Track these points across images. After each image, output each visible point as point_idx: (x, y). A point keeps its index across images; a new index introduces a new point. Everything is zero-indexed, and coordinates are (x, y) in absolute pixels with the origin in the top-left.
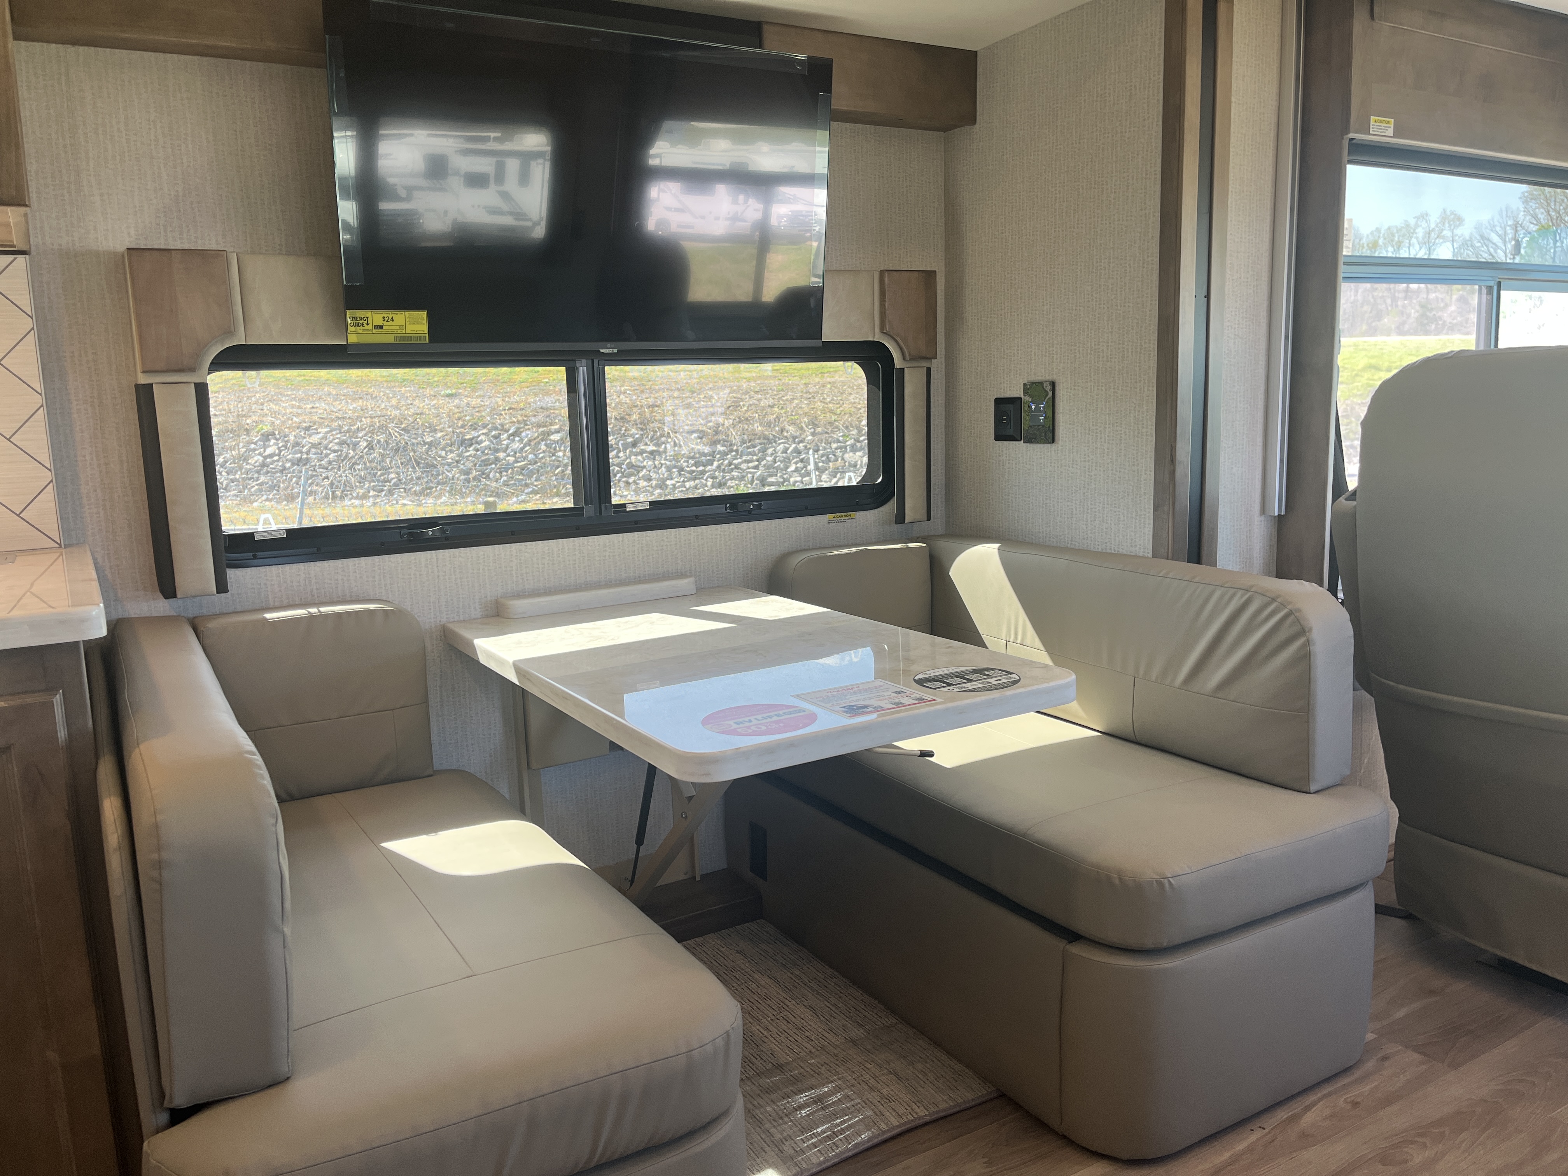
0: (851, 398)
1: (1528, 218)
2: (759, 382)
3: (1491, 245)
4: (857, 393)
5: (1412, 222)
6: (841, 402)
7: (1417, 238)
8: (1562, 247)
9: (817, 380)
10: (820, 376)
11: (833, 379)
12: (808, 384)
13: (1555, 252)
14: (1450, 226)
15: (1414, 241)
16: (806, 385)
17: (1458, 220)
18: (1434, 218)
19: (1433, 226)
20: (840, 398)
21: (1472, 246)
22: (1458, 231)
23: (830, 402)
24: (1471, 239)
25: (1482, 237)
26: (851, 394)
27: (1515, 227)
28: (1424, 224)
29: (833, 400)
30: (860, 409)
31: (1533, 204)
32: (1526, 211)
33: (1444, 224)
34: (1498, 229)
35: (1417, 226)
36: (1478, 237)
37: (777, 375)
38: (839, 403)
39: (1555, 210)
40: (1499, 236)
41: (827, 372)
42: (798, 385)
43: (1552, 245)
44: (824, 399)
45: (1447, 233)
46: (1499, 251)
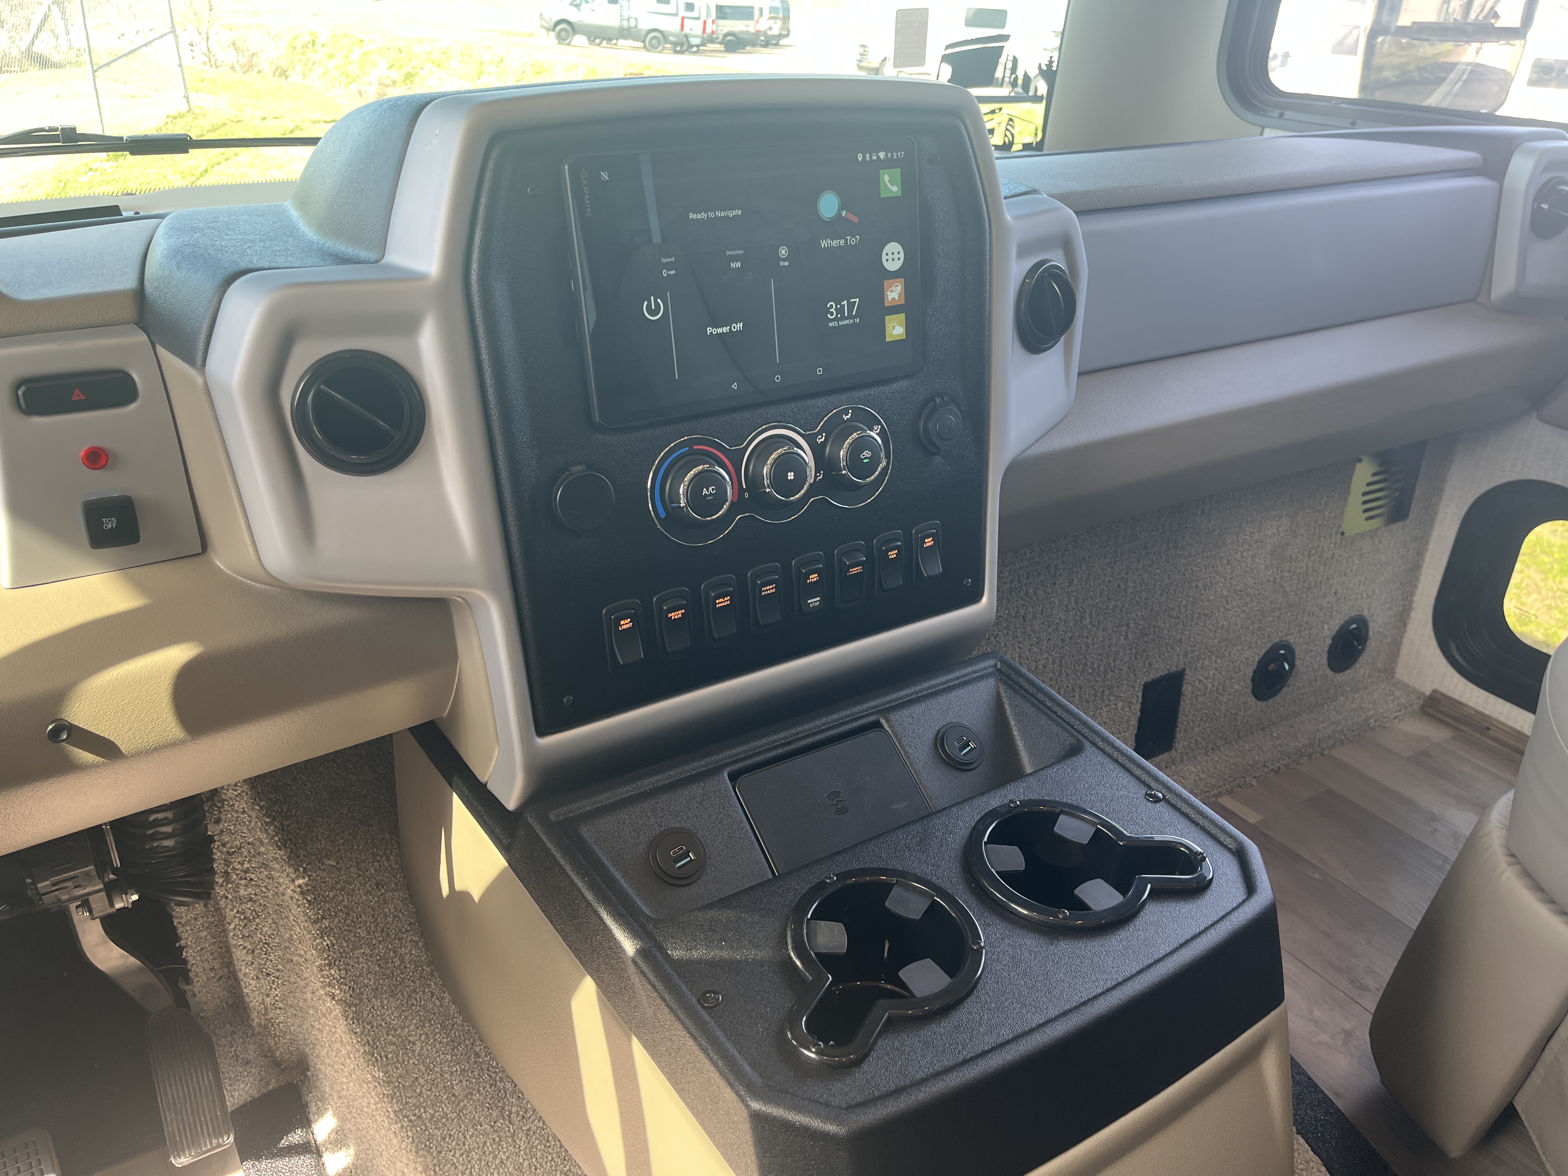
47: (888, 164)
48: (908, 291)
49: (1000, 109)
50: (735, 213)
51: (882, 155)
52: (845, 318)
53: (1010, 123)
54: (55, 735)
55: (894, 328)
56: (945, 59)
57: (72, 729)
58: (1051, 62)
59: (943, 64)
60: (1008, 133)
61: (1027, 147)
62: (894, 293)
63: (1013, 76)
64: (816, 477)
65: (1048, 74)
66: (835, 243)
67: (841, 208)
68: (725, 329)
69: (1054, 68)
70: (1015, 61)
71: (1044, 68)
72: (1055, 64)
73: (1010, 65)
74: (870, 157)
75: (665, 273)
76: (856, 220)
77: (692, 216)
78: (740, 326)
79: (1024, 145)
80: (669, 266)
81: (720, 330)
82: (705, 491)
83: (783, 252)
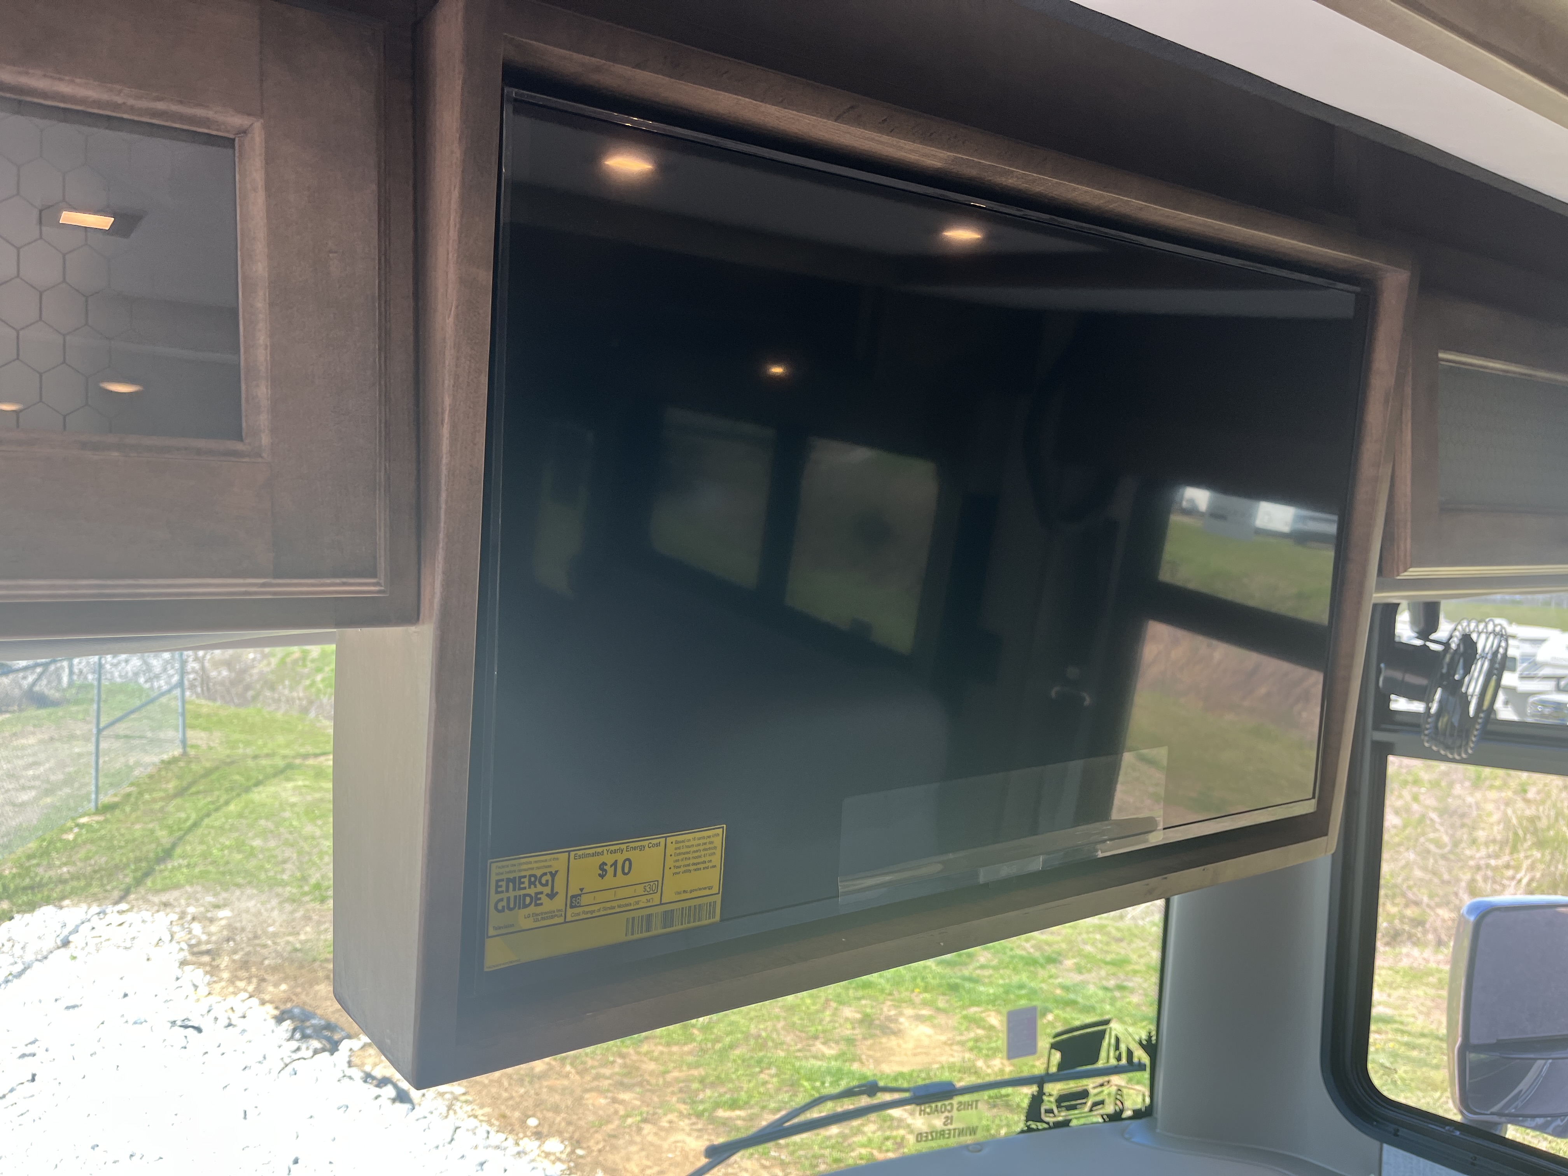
49: (1108, 1082)
53: (1119, 1092)
56: (1054, 1046)
58: (1150, 1037)
59: (1053, 1051)
60: (1118, 1102)
61: (1138, 1114)
63: (1118, 1052)
65: (1150, 1047)
69: (1154, 1042)
70: (1118, 1040)
71: (1144, 1042)
72: (1154, 1038)
73: (1113, 1041)
79: (1134, 1111)
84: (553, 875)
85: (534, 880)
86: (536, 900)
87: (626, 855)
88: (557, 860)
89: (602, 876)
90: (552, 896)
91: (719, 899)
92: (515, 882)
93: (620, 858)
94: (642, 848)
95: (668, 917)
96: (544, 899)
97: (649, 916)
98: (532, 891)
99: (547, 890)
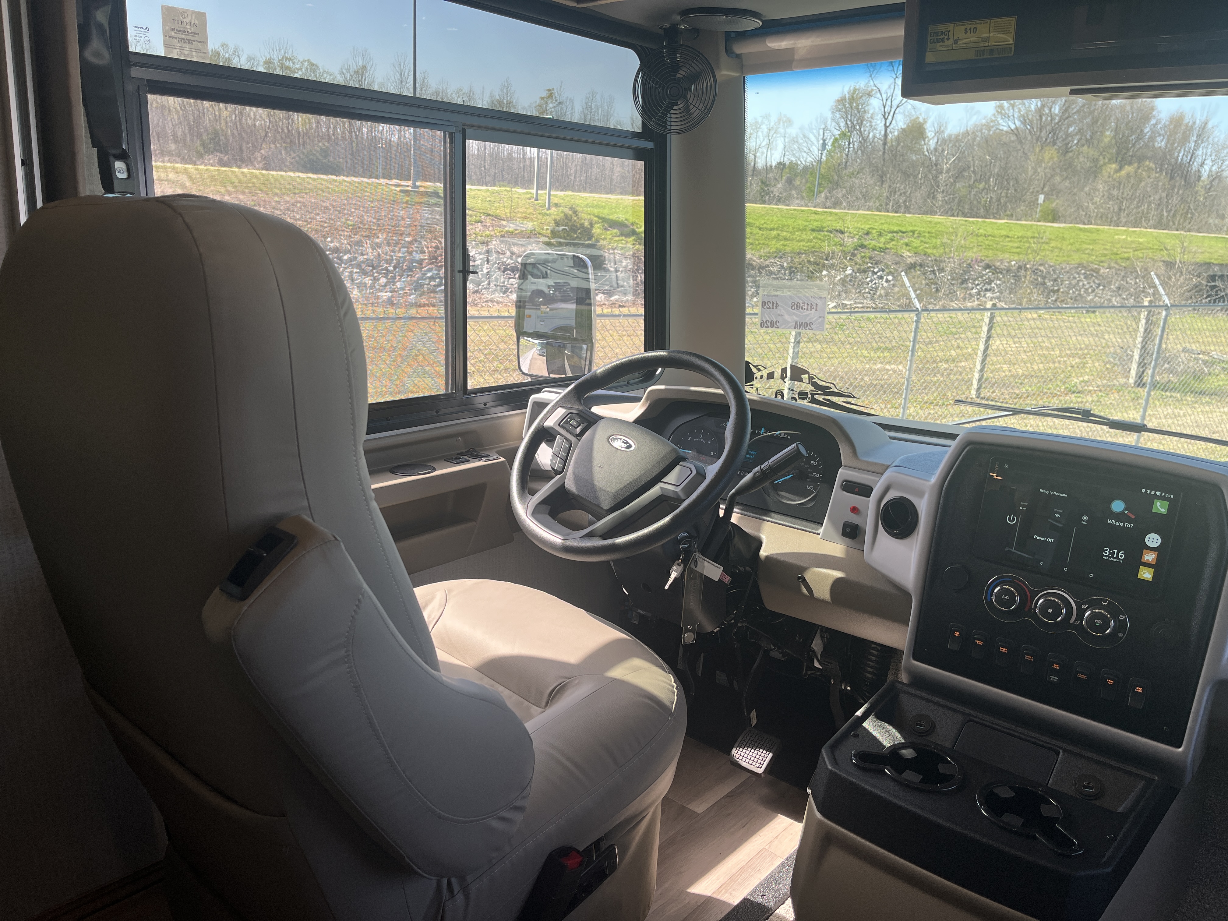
0: (319, 217)
1: (834, 124)
2: (233, 196)
3: (810, 142)
4: (324, 213)
5: (760, 120)
6: (309, 220)
7: (762, 132)
8: (854, 148)
9: (288, 199)
10: (291, 195)
11: (304, 200)
12: (280, 202)
13: (849, 151)
14: (784, 125)
15: (760, 134)
16: (278, 202)
17: (789, 122)
18: (774, 119)
19: (772, 124)
20: (308, 217)
21: (797, 142)
22: (789, 130)
23: (299, 220)
24: (797, 137)
25: (804, 136)
26: (318, 214)
27: (824, 130)
28: (766, 122)
29: (301, 217)
30: (326, 227)
31: (838, 115)
32: (833, 119)
33: (779, 124)
34: (815, 131)
35: (762, 123)
36: (802, 136)
37: (252, 191)
38: (306, 221)
39: (850, 121)
40: (815, 136)
41: (298, 193)
42: (270, 202)
43: (847, 146)
44: (294, 216)
45: (781, 130)
46: (814, 147)
47: (1160, 498)
48: (1158, 558)
50: (1063, 495)
51: (1158, 493)
52: (1114, 558)
54: (799, 578)
55: (1144, 573)
57: (804, 580)
62: (1150, 557)
64: (1075, 622)
66: (1117, 523)
67: (1126, 509)
68: (1044, 539)
74: (1150, 492)
75: (1021, 508)
76: (1133, 517)
77: (1041, 490)
78: (1052, 540)
80: (1024, 506)
81: (1041, 538)
82: (1003, 596)
83: (1085, 518)
84: (949, 32)
85: (942, 33)
86: (943, 40)
87: (974, 26)
88: (950, 27)
89: (966, 33)
90: (948, 39)
91: (1013, 46)
92: (936, 34)
93: (972, 27)
94: (981, 23)
95: (991, 51)
96: (945, 40)
97: (984, 50)
98: (942, 37)
99: (946, 37)
